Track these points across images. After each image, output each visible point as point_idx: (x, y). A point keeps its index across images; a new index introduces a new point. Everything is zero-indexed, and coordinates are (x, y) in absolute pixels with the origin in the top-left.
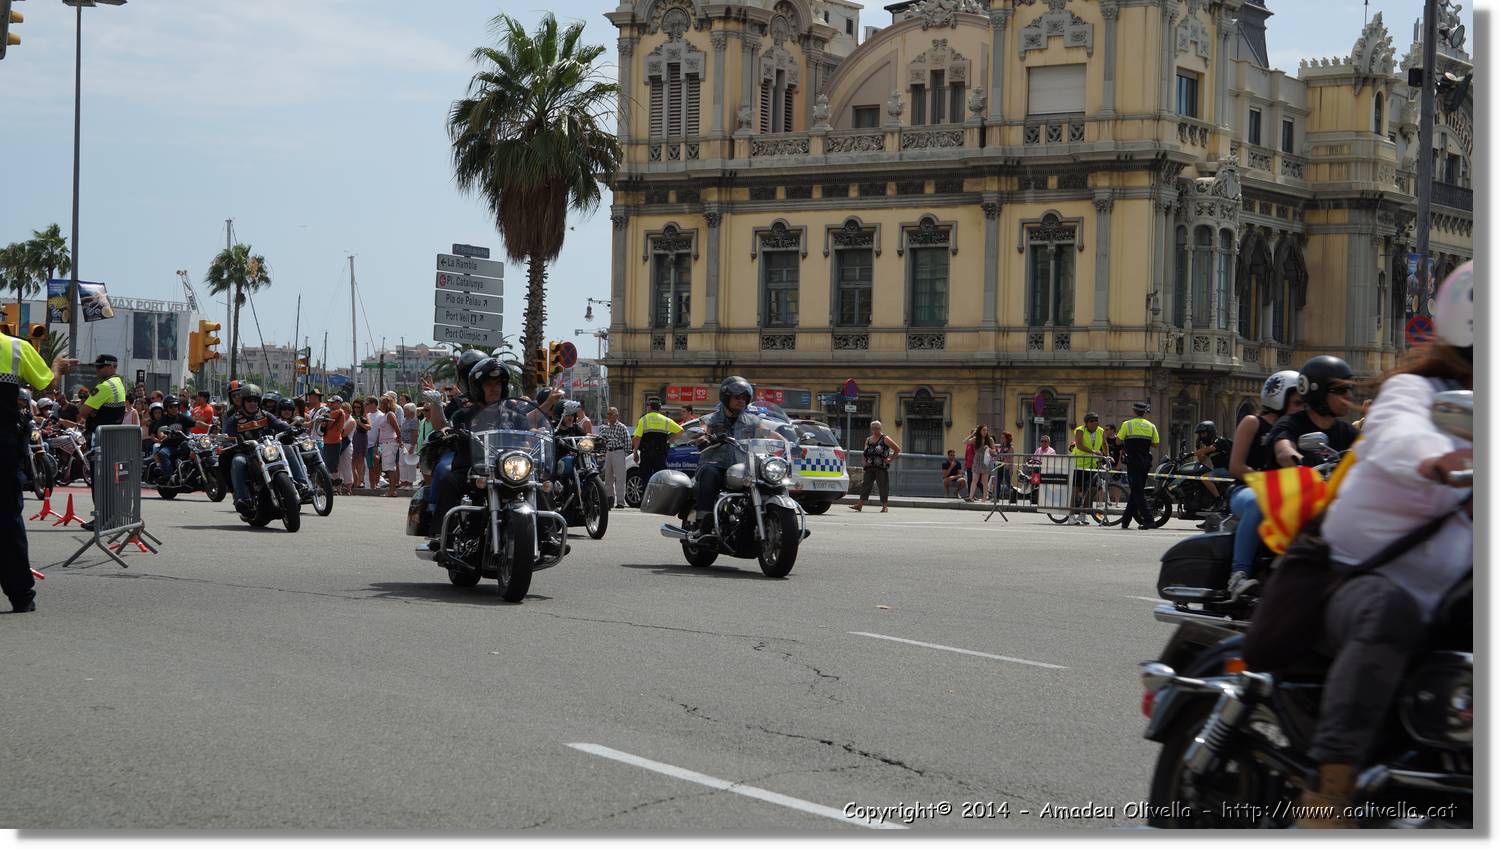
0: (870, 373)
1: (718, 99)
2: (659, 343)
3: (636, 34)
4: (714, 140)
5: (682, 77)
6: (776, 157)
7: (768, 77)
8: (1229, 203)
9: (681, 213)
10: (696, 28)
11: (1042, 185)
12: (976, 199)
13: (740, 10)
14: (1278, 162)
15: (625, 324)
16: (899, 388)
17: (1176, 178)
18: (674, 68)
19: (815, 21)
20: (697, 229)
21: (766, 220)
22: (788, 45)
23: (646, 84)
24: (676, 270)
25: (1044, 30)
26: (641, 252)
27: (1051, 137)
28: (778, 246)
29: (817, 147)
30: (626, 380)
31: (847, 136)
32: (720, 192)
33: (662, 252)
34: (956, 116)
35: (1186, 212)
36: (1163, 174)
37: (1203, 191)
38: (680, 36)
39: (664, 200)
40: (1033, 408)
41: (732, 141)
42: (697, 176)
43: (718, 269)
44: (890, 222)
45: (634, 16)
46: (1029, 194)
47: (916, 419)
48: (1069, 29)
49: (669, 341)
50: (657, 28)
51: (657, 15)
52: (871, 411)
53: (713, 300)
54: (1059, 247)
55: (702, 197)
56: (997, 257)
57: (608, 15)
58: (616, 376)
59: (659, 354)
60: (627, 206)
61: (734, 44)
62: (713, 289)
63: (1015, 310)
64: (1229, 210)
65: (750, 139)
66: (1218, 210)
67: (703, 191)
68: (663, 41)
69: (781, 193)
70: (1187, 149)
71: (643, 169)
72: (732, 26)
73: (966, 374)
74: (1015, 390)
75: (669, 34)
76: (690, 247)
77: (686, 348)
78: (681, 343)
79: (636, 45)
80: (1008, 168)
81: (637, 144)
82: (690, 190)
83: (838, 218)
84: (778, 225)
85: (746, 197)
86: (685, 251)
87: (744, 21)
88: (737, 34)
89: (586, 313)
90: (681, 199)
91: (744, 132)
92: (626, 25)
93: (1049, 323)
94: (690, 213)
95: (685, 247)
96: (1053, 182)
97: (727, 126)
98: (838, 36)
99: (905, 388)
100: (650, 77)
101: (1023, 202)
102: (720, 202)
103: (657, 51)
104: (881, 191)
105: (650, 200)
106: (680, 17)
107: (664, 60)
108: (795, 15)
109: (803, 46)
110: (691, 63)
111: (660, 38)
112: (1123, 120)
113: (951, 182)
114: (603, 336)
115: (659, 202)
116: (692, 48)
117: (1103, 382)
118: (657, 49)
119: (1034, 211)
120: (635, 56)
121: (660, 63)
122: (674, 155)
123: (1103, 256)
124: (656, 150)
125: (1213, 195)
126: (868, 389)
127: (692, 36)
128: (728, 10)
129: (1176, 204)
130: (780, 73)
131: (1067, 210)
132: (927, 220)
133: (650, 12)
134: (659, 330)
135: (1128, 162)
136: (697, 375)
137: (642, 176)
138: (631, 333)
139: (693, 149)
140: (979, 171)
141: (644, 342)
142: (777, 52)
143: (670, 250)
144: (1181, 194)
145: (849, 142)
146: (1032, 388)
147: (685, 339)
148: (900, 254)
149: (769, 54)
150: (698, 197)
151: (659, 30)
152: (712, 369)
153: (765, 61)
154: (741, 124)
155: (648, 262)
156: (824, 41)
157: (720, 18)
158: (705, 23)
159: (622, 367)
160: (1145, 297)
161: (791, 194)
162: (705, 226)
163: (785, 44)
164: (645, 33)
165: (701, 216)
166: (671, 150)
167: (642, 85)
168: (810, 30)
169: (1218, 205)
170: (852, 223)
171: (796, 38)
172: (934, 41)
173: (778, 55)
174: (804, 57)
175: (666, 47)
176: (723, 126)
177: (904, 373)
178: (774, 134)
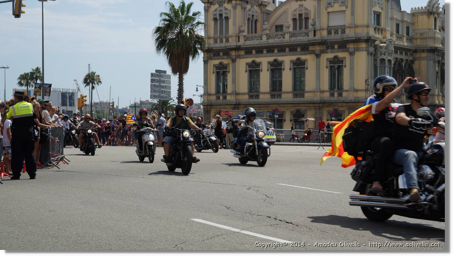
0: (282, 105)
1: (234, 24)
2: (218, 98)
3: (209, 5)
4: (233, 36)
5: (223, 18)
6: (252, 41)
7: (249, 17)
8: (390, 51)
9: (224, 59)
10: (227, 3)
11: (333, 48)
12: (313, 52)
14: (405, 39)
15: (208, 93)
16: (291, 110)
17: (374, 44)
18: (221, 15)
20: (229, 63)
21: (250, 60)
23: (213, 20)
24: (223, 76)
26: (212, 71)
27: (335, 33)
28: (253, 68)
29: (264, 38)
30: (209, 109)
31: (273, 34)
32: (235, 52)
33: (218, 71)
34: (306, 27)
35: (377, 55)
36: (370, 43)
37: (382, 48)
38: (222, 5)
39: (219, 55)
40: (331, 115)
41: (239, 37)
42: (228, 47)
43: (235, 76)
44: (287, 60)
46: (329, 50)
47: (295, 119)
49: (221, 97)
50: (215, 3)
52: (282, 117)
53: (234, 84)
54: (339, 66)
55: (230, 54)
56: (319, 69)
58: (205, 108)
59: (218, 101)
60: (208, 57)
61: (239, 8)
62: (234, 82)
63: (325, 85)
64: (390, 54)
65: (244, 36)
66: (387, 54)
67: (230, 52)
68: (217, 8)
69: (254, 52)
70: (377, 36)
72: (238, 2)
73: (311, 105)
74: (326, 109)
75: (219, 5)
76: (227, 69)
77: (226, 99)
79: (209, 9)
80: (323, 43)
82: (226, 52)
83: (271, 59)
84: (253, 62)
85: (243, 53)
86: (225, 70)
87: (242, 0)
88: (241, 5)
89: (196, 89)
90: (224, 55)
91: (242, 34)
92: (206, 3)
93: (336, 89)
94: (227, 59)
96: (336, 46)
97: (237, 32)
98: (270, 4)
99: (293, 110)
100: (214, 18)
101: (327, 53)
102: (235, 55)
103: (216, 10)
104: (284, 51)
105: (214, 55)
107: (218, 13)
109: (260, 7)
110: (226, 14)
111: (217, 6)
112: (357, 27)
113: (305, 48)
114: (201, 96)
115: (217, 56)
116: (226, 9)
117: (352, 107)
118: (216, 9)
119: (331, 55)
120: (209, 12)
121: (217, 14)
123: (352, 68)
124: (216, 40)
125: (385, 49)
126: (281, 110)
129: (374, 52)
130: (253, 16)
131: (341, 55)
132: (298, 59)
134: (218, 94)
135: (324, 42)
136: (230, 107)
138: (210, 95)
139: (227, 39)
140: (313, 44)
141: (214, 98)
142: (252, 9)
143: (221, 70)
144: (375, 49)
145: (274, 36)
146: (331, 109)
147: (226, 97)
148: (290, 69)
149: (249, 10)
150: (229, 54)
151: (216, 4)
152: (234, 105)
153: (248, 12)
154: (241, 32)
155: (214, 74)
156: (266, 6)
159: (207, 105)
160: (365, 81)
161: (257, 52)
162: (231, 63)
163: (254, 7)
164: (212, 5)
165: (230, 59)
166: (220, 40)
167: (211, 21)
168: (262, 2)
169: (387, 52)
170: (275, 60)
171: (258, 5)
172: (299, 5)
173: (252, 11)
174: (260, 11)
175: (218, 9)
176: (236, 32)
177: (292, 105)
178: (251, 34)
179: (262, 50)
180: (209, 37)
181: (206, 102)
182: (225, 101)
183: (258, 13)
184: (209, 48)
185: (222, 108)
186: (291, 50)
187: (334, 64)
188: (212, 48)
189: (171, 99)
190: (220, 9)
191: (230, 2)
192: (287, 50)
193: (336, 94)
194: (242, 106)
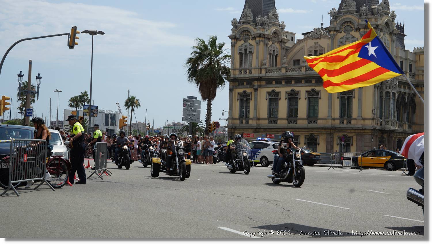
0: (297, 130)
1: (257, 58)
2: (241, 122)
3: (236, 41)
4: (256, 69)
5: (248, 52)
6: (272, 73)
7: (271, 52)
8: (394, 85)
9: (247, 88)
10: (252, 40)
13: (263, 35)
14: (408, 74)
15: (232, 117)
16: (304, 135)
18: (246, 50)
19: (283, 38)
20: (251, 92)
21: (270, 90)
22: (276, 44)
23: (238, 54)
24: (246, 103)
25: (344, 39)
26: (237, 98)
28: (273, 97)
29: (283, 71)
30: (232, 132)
31: (291, 68)
32: (258, 82)
33: (242, 98)
37: (388, 82)
38: (247, 41)
39: (243, 84)
40: (341, 140)
41: (261, 69)
43: (257, 103)
44: (303, 90)
45: (235, 36)
47: (310, 143)
48: (352, 39)
49: (244, 122)
51: (241, 36)
52: (298, 140)
53: (256, 110)
54: (349, 97)
55: (253, 84)
56: (331, 99)
57: (228, 36)
58: (229, 131)
59: (241, 125)
60: (233, 86)
61: (262, 44)
62: (256, 108)
63: (336, 114)
64: (394, 87)
65: (266, 68)
66: (391, 87)
67: (253, 82)
69: (274, 83)
71: (237, 76)
72: (261, 39)
73: (323, 131)
74: (336, 135)
75: (245, 41)
78: (247, 122)
81: (236, 70)
82: (250, 82)
83: (289, 89)
84: (273, 91)
85: (265, 84)
86: (248, 98)
87: (264, 38)
88: (263, 41)
89: (222, 114)
90: (247, 84)
91: (264, 67)
92: (233, 39)
93: (346, 117)
94: (250, 88)
95: (248, 97)
97: (260, 65)
98: (289, 41)
99: (307, 134)
100: (240, 52)
102: (258, 85)
103: (241, 46)
104: (301, 82)
105: (239, 85)
106: (247, 37)
107: (243, 48)
108: (278, 36)
109: (280, 44)
110: (250, 49)
111: (242, 42)
113: (319, 80)
114: (226, 120)
115: (242, 85)
116: (250, 45)
117: (360, 133)
118: (241, 45)
120: (235, 47)
122: (246, 73)
123: (360, 100)
124: (241, 71)
125: (390, 83)
126: (297, 134)
127: (251, 41)
128: (260, 35)
129: (380, 86)
130: (274, 51)
132: (313, 90)
133: (240, 35)
134: (241, 119)
137: (237, 78)
138: (234, 119)
139: (251, 71)
141: (237, 122)
142: (273, 45)
143: (244, 97)
144: (382, 83)
145: (292, 69)
146: (341, 135)
147: (248, 121)
148: (306, 99)
149: (271, 46)
150: (252, 83)
151: (242, 40)
152: (254, 129)
153: (270, 48)
154: (263, 64)
155: (238, 101)
156: (285, 43)
157: (258, 37)
158: (254, 38)
159: (232, 128)
160: (371, 111)
161: (276, 83)
162: (254, 91)
163: (275, 43)
164: (238, 41)
165: (252, 88)
166: (245, 71)
167: (237, 54)
168: (282, 40)
169: (392, 86)
170: (293, 90)
171: (278, 42)
172: (315, 43)
173: (273, 47)
174: (280, 47)
175: (244, 44)
176: (258, 65)
177: (307, 130)
178: (272, 67)
179: (280, 81)
180: (235, 68)
181: (231, 124)
182: (247, 125)
183: (278, 49)
184: (234, 79)
185: (244, 131)
186: (306, 82)
187: (344, 95)
188: (237, 79)
189: (200, 122)
190: (246, 44)
191: (254, 39)
192: (303, 81)
193: (345, 122)
194: (262, 130)
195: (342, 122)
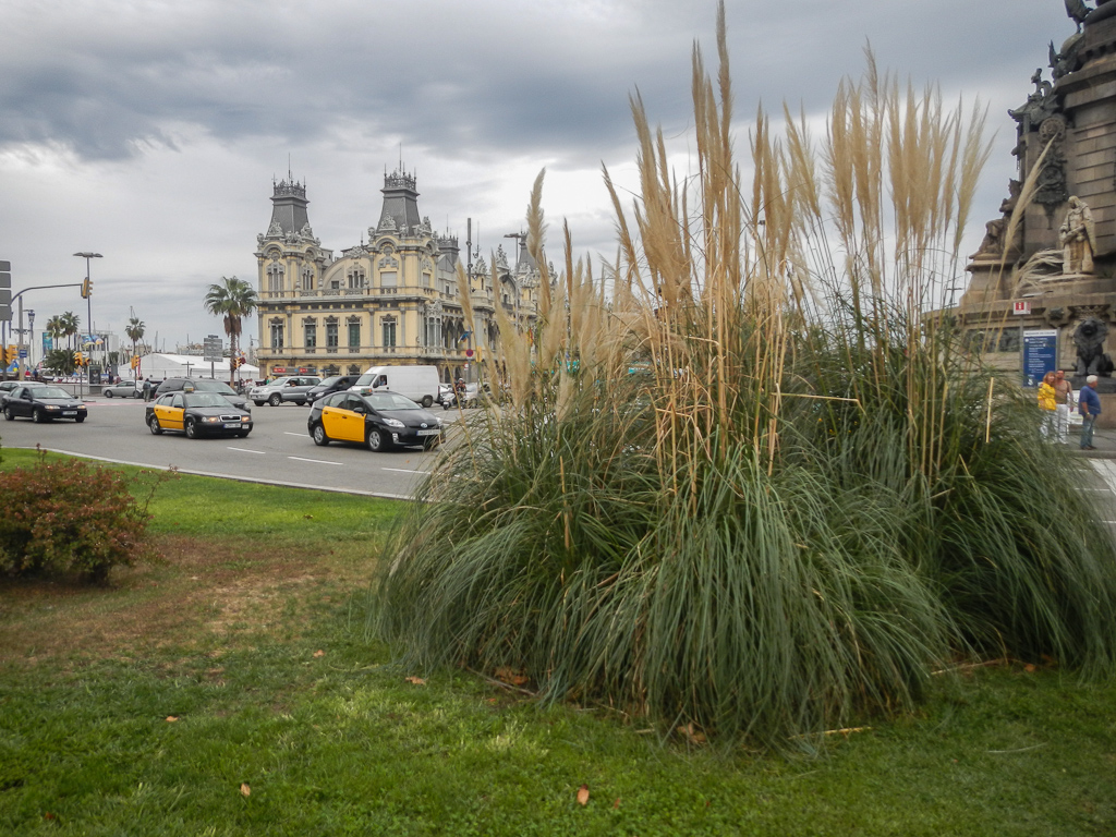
1: (289, 279)
2: (274, 352)
3: (263, 259)
4: (289, 292)
5: (278, 273)
6: (308, 297)
7: (305, 272)
9: (279, 313)
10: (282, 258)
11: (386, 306)
12: (367, 310)
13: (295, 253)
15: (263, 346)
16: (347, 364)
17: (423, 304)
18: (275, 270)
19: (319, 256)
20: (285, 318)
21: (305, 316)
22: (311, 263)
23: (267, 275)
24: (279, 330)
25: (385, 262)
26: (267, 325)
27: (388, 292)
28: (309, 323)
29: (320, 294)
30: (264, 364)
31: (329, 291)
32: (291, 307)
33: (274, 325)
34: (362, 286)
35: (427, 314)
36: (420, 303)
38: (277, 260)
39: (274, 309)
41: (294, 292)
42: (284, 302)
43: (292, 330)
44: (343, 317)
45: (262, 254)
46: (382, 308)
47: (352, 373)
48: (392, 262)
49: (277, 351)
50: (269, 258)
51: (269, 254)
53: (290, 339)
54: (391, 323)
58: (261, 363)
59: (274, 356)
60: (263, 312)
61: (294, 263)
62: (290, 336)
63: (379, 342)
64: (439, 313)
65: (300, 292)
66: (436, 313)
69: (310, 307)
70: (427, 296)
72: (293, 258)
75: (274, 260)
76: (283, 323)
77: (283, 353)
78: (281, 352)
79: (263, 263)
80: (376, 301)
81: (264, 292)
82: (282, 306)
83: (327, 315)
84: (309, 317)
85: (299, 309)
86: (281, 325)
87: (297, 256)
88: (295, 260)
90: (279, 309)
91: (298, 290)
92: (260, 257)
93: (389, 346)
94: (282, 313)
95: (281, 323)
96: (389, 305)
97: (292, 287)
98: (326, 260)
100: (268, 273)
101: (380, 311)
102: (291, 310)
103: (270, 265)
104: (339, 307)
105: (269, 309)
106: (277, 255)
107: (272, 267)
108: (313, 254)
109: (315, 263)
110: (281, 269)
111: (271, 261)
112: (407, 287)
113: (360, 304)
115: (272, 310)
116: (281, 264)
117: (405, 362)
119: (384, 314)
120: (263, 267)
122: (277, 296)
123: (403, 326)
124: (271, 294)
125: (434, 308)
127: (280, 260)
128: (292, 253)
129: (424, 312)
130: (308, 271)
131: (393, 313)
132: (353, 316)
133: (267, 253)
134: (274, 348)
136: (286, 362)
137: (267, 302)
138: (265, 350)
139: (282, 294)
140: (368, 302)
141: (269, 352)
143: (277, 324)
144: (425, 309)
145: (330, 293)
147: (281, 350)
148: (346, 325)
149: (305, 266)
150: (285, 308)
153: (304, 268)
154: (296, 287)
155: (270, 328)
156: (322, 261)
157: (289, 255)
159: (263, 360)
160: (416, 339)
161: (313, 308)
162: (287, 317)
165: (285, 314)
166: (275, 294)
169: (436, 311)
170: (331, 316)
172: (355, 263)
173: (308, 266)
174: (316, 266)
175: (273, 264)
177: (348, 360)
178: (307, 290)
186: (346, 307)
187: (387, 321)
190: (275, 263)
191: (284, 257)
192: (342, 307)
193: (389, 350)
194: (299, 361)
195: (386, 351)
